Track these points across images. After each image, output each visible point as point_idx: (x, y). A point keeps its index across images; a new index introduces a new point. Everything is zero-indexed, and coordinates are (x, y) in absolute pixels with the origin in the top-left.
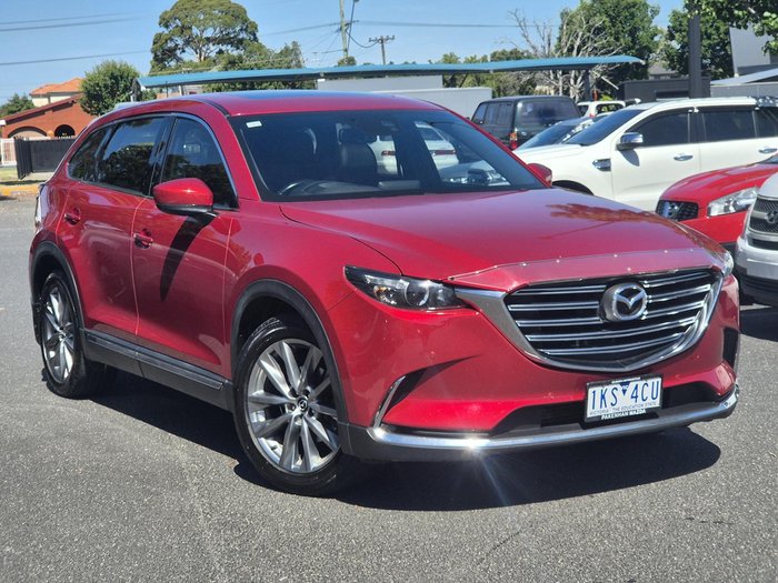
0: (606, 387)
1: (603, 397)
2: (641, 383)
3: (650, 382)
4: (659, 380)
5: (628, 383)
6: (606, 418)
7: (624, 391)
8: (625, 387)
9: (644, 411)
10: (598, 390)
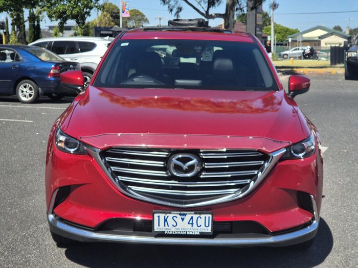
0: (168, 215)
1: (166, 220)
2: (195, 216)
3: (203, 216)
4: (210, 216)
5: (185, 215)
6: (169, 233)
7: (183, 219)
8: (183, 217)
9: (198, 233)
10: (162, 216)
